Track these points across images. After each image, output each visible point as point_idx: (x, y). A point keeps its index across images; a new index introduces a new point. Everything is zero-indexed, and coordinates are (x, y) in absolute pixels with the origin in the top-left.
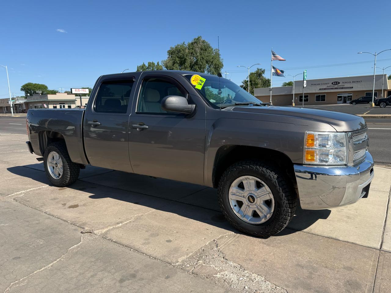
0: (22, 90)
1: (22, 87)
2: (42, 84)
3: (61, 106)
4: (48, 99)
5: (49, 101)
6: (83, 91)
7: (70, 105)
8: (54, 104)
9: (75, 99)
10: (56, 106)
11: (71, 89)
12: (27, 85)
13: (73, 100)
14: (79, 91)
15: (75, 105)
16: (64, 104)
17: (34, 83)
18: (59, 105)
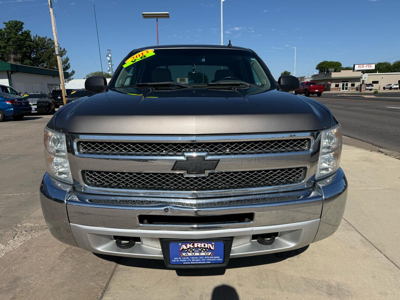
0: (317, 68)
1: (317, 66)
2: (337, 61)
3: (344, 84)
4: (332, 77)
5: (332, 79)
6: (368, 67)
7: (354, 83)
8: (336, 82)
9: (360, 76)
10: (338, 85)
11: (354, 65)
12: (321, 64)
13: (358, 77)
14: (363, 67)
15: (360, 83)
16: (348, 82)
17: (329, 61)
18: (342, 83)
